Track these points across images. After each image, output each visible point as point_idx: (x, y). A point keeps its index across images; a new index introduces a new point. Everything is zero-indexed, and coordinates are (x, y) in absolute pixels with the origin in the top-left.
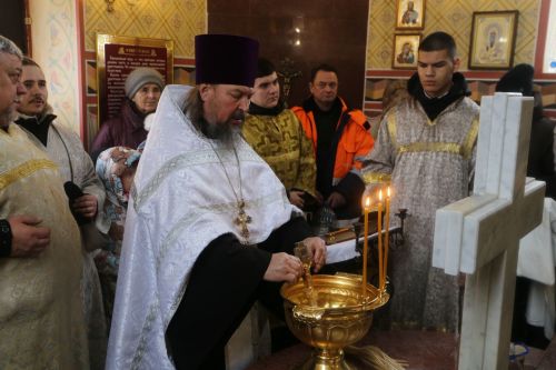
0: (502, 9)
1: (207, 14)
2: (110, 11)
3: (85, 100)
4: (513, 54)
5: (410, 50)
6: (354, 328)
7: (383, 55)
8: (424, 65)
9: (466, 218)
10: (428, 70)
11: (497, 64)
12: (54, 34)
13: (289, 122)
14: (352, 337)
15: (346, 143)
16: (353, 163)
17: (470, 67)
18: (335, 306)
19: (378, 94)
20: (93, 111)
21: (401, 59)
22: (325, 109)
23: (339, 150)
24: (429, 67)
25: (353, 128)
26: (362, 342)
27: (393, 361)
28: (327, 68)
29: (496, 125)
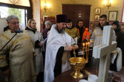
0: (115, 10)
1: (62, 12)
2: (45, 12)
3: (41, 26)
4: (116, 19)
5: (98, 18)
6: (81, 67)
7: (93, 19)
8: (101, 20)
9: (99, 48)
10: (101, 21)
11: (114, 20)
12: (37, 16)
13: (74, 30)
14: (81, 68)
15: (84, 34)
16: (86, 37)
17: (108, 21)
18: (79, 63)
19: (92, 25)
20: (42, 28)
21: (96, 19)
22: (80, 28)
23: (83, 35)
24: (102, 21)
25: (86, 31)
26: (83, 69)
27: (89, 73)
28: (81, 21)
29: (106, 32)
